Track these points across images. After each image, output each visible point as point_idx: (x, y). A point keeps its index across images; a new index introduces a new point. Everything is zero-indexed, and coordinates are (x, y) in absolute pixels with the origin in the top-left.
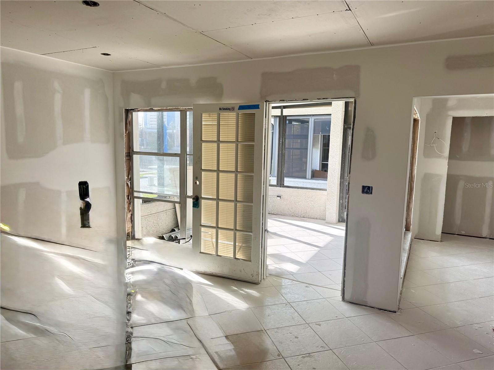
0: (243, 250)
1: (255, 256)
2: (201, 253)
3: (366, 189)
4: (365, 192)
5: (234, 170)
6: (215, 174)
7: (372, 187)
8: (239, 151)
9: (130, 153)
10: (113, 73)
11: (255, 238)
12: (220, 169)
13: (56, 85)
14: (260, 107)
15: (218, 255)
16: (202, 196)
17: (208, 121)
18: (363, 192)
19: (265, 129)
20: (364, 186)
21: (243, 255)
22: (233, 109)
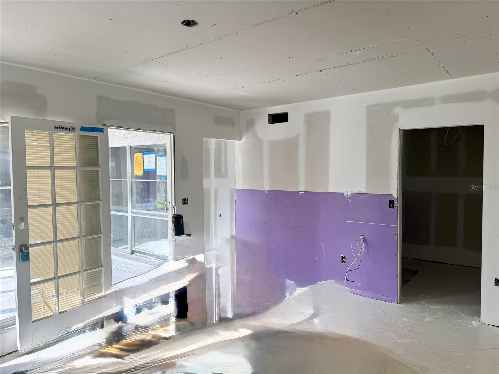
2: (33, 322)
6: (50, 209)
12: (57, 202)
14: (104, 130)
16: (30, 242)
22: (73, 129)
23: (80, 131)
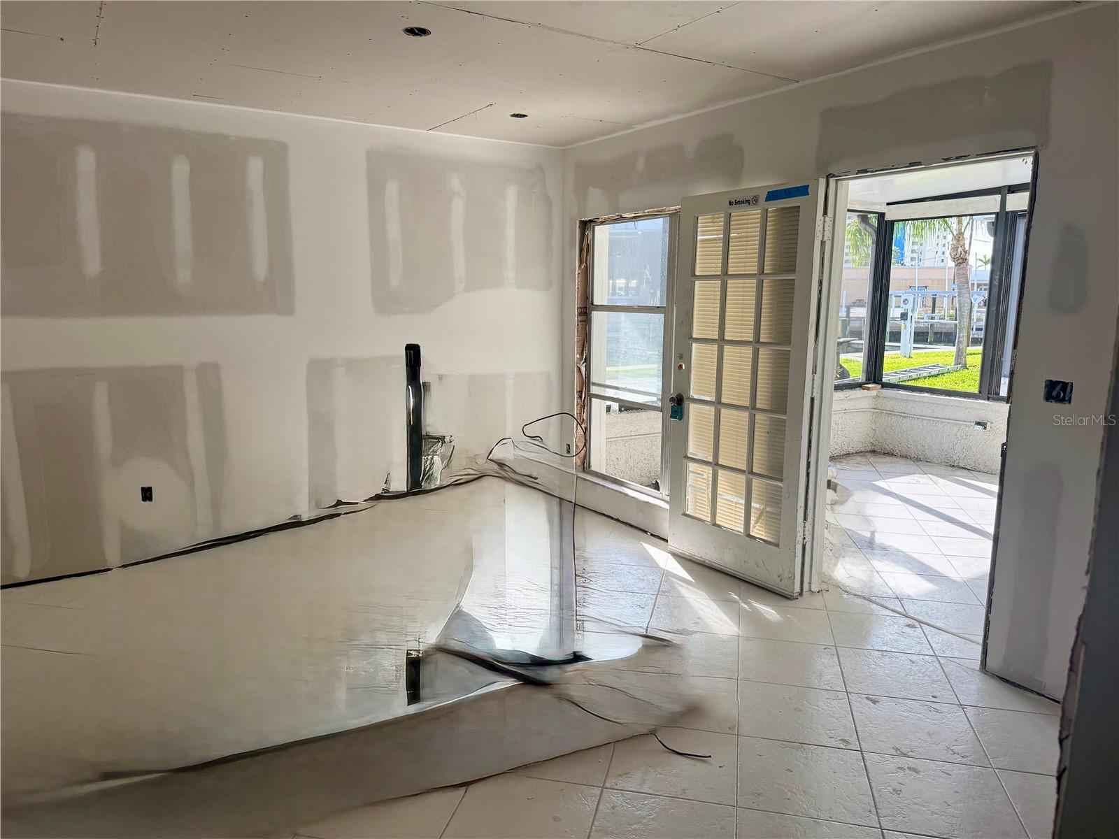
0: (767, 520)
1: (787, 535)
2: (684, 514)
3: (1058, 389)
4: (1053, 398)
5: (751, 340)
6: (715, 347)
7: (1072, 383)
8: (766, 295)
9: (586, 308)
10: (564, 150)
11: (788, 495)
12: (726, 338)
13: (456, 183)
14: (810, 190)
15: (715, 525)
16: (691, 394)
17: (708, 232)
18: (1049, 397)
19: (823, 243)
20: (1051, 381)
21: (766, 530)
22: (755, 200)
23: (766, 201)
